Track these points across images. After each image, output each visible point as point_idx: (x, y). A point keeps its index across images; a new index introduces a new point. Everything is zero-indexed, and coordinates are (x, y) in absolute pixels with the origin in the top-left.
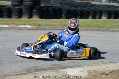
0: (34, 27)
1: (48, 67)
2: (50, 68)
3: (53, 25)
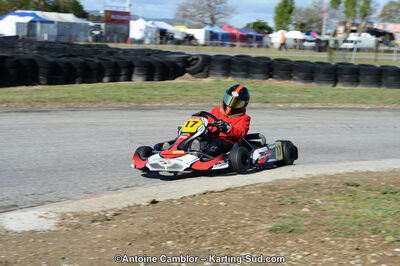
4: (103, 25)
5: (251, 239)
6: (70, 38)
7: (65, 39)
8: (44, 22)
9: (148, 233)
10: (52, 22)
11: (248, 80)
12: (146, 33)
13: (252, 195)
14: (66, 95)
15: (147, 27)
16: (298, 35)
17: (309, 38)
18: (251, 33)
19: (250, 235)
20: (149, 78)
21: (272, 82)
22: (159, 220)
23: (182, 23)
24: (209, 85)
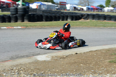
0: (23, 27)
1: (26, 55)
2: (27, 55)
3: (36, 26)
4: (59, 6)
5: (104, 64)
6: (50, 9)
7: (49, 9)
8: (43, 5)
9: (75, 62)
10: (46, 5)
11: (99, 21)
12: (70, 8)
13: (103, 52)
14: (50, 24)
15: (71, 6)
16: (112, 8)
17: (115, 9)
18: (99, 8)
19: (103, 63)
20: (72, 20)
21: (106, 21)
22: (78, 58)
23: (80, 5)
24: (88, 22)
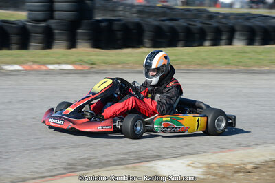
3: (124, 63)
